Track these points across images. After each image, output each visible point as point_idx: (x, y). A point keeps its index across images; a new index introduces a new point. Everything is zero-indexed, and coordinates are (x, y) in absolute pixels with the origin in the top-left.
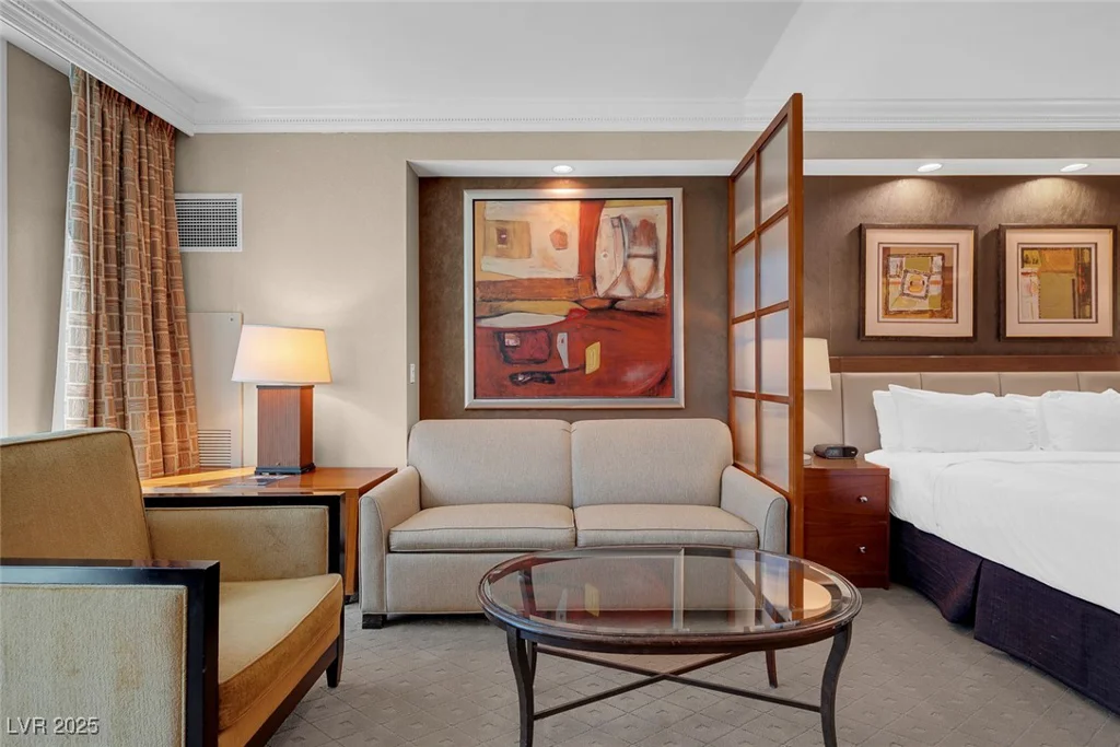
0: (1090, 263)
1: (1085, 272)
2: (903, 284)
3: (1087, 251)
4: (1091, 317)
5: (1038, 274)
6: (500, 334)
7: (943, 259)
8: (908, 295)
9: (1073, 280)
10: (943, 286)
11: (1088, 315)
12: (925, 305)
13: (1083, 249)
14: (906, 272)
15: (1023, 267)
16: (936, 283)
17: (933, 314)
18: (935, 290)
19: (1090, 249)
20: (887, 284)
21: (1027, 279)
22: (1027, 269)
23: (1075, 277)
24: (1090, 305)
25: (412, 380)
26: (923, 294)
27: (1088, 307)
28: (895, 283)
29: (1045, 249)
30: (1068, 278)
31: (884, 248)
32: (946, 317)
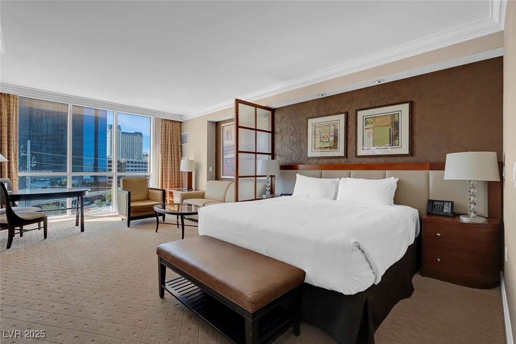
0: (399, 120)
1: (396, 125)
2: (321, 137)
3: (397, 115)
4: (398, 145)
5: (373, 128)
6: (227, 159)
7: (334, 127)
8: (322, 141)
9: (390, 129)
10: (335, 137)
11: (397, 144)
12: (328, 145)
13: (394, 114)
14: (322, 133)
15: (366, 126)
16: (332, 136)
17: (330, 148)
18: (332, 139)
19: (398, 114)
20: (315, 138)
21: (368, 130)
22: (368, 126)
23: (390, 127)
24: (399, 139)
25: (211, 170)
26: (327, 141)
27: (397, 141)
28: (318, 137)
29: (376, 117)
30: (387, 129)
31: (314, 125)
32: (335, 149)
